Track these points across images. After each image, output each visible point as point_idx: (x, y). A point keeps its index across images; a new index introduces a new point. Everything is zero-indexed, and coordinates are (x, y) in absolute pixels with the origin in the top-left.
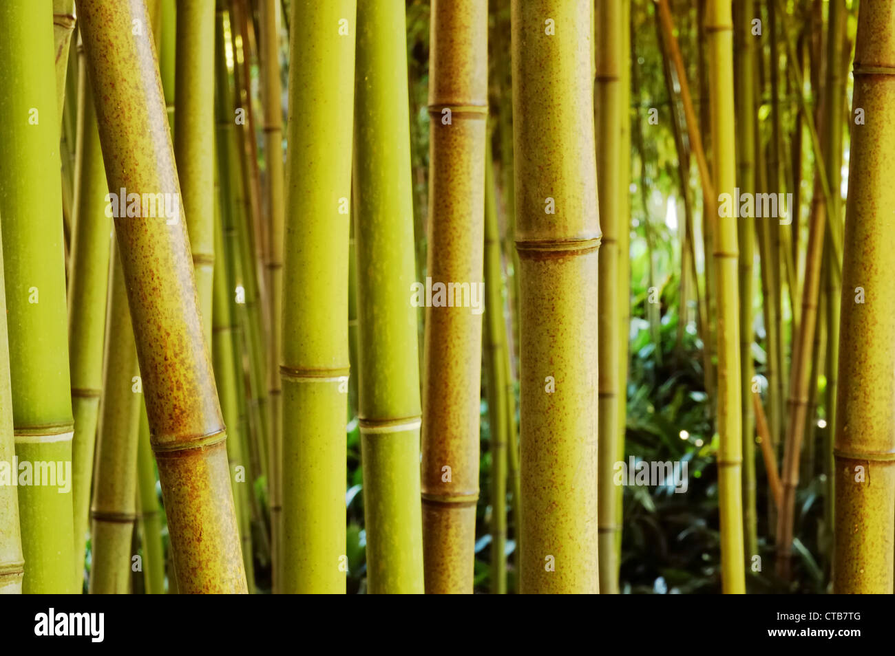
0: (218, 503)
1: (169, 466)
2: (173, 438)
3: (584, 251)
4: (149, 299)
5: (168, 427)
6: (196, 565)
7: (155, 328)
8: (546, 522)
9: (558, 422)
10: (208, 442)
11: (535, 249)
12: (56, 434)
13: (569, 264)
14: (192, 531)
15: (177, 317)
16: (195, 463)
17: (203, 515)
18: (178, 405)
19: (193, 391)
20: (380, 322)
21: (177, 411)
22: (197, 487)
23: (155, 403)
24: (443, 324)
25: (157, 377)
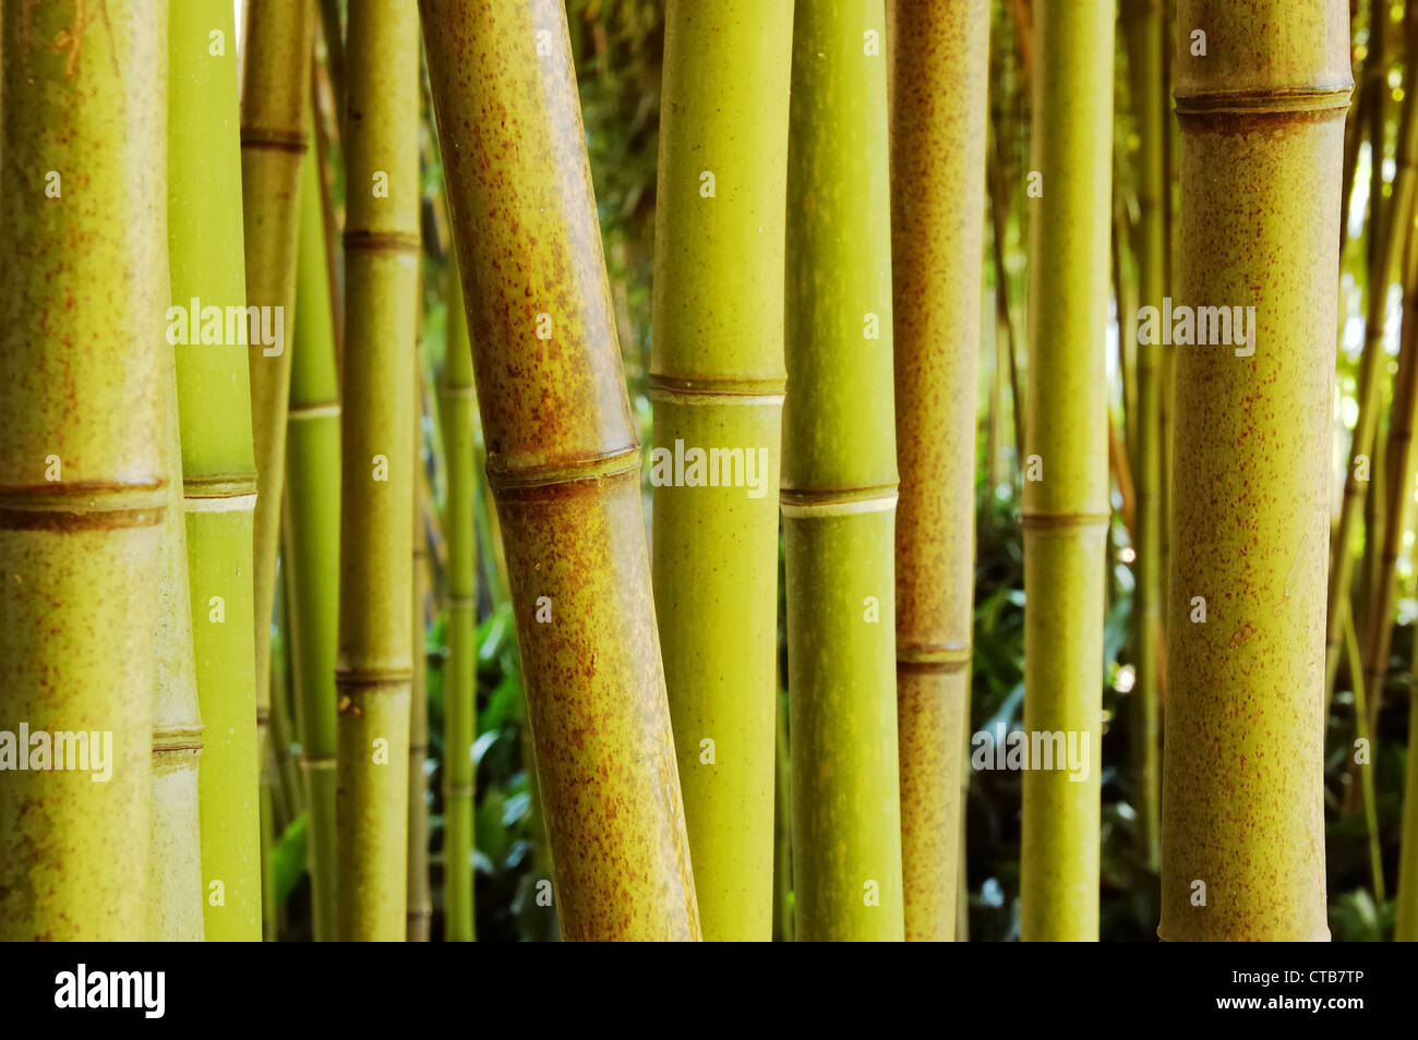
0: (626, 596)
1: (531, 517)
2: (539, 458)
3: (1325, 115)
4: (495, 166)
5: (529, 437)
6: (582, 724)
7: (506, 227)
8: (1230, 664)
9: (1261, 463)
10: (610, 468)
11: (1227, 110)
12: (227, 496)
13: (1295, 139)
14: (575, 654)
15: (553, 206)
16: (583, 512)
17: (598, 622)
18: (551, 391)
19: (581, 362)
20: (827, 300)
21: (549, 402)
22: (587, 563)
23: (502, 387)
24: (910, 325)
25: (507, 332)
